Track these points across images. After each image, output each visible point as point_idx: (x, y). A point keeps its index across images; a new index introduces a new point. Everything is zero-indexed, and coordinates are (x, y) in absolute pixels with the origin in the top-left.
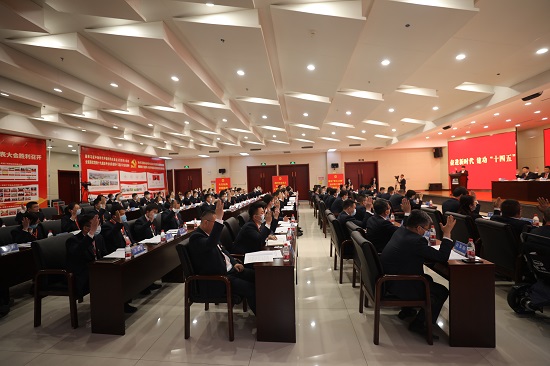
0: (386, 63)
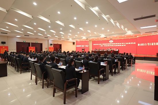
0: (103, 29)
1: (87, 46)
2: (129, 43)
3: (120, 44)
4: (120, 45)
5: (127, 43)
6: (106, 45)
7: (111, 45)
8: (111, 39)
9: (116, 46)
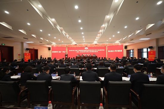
1: (64, 52)
2: (100, 50)
3: (94, 50)
4: (94, 52)
5: (99, 50)
6: (82, 51)
7: (87, 51)
8: (86, 46)
9: (91, 52)
